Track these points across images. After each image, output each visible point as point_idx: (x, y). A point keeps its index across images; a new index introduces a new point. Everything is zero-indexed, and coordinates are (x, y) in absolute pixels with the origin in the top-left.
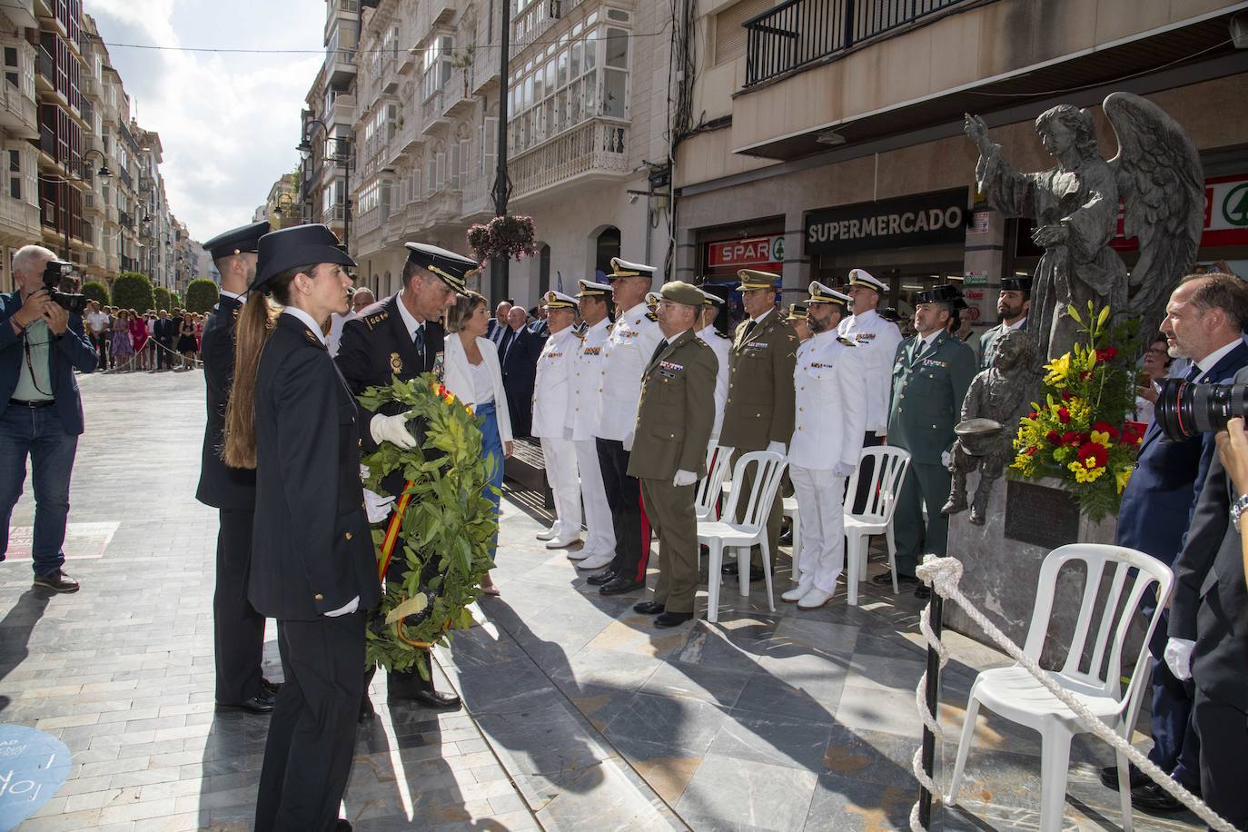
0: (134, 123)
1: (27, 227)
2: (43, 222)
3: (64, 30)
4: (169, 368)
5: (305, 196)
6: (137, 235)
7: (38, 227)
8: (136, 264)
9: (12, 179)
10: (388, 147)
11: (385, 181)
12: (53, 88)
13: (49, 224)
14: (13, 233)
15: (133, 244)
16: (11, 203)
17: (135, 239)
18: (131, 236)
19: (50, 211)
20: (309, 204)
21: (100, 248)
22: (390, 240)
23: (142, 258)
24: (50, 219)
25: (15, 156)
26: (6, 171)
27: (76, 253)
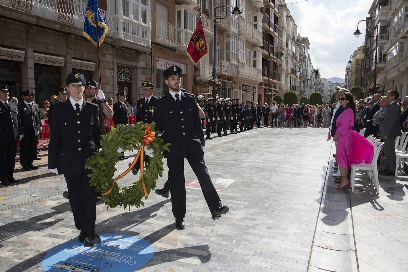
0: (299, 35)
1: (258, 77)
2: (263, 75)
3: (273, 5)
4: (298, 127)
5: (366, 55)
6: (298, 77)
7: (262, 77)
8: (298, 88)
9: (254, 61)
10: (404, 26)
11: (401, 43)
12: (268, 27)
13: (265, 76)
14: (253, 79)
15: (296, 81)
16: (253, 69)
17: (297, 79)
18: (296, 78)
19: (266, 71)
20: (368, 58)
21: (283, 83)
22: (401, 70)
23: (300, 86)
24: (266, 74)
25: (255, 53)
26: (252, 58)
27: (275, 85)
